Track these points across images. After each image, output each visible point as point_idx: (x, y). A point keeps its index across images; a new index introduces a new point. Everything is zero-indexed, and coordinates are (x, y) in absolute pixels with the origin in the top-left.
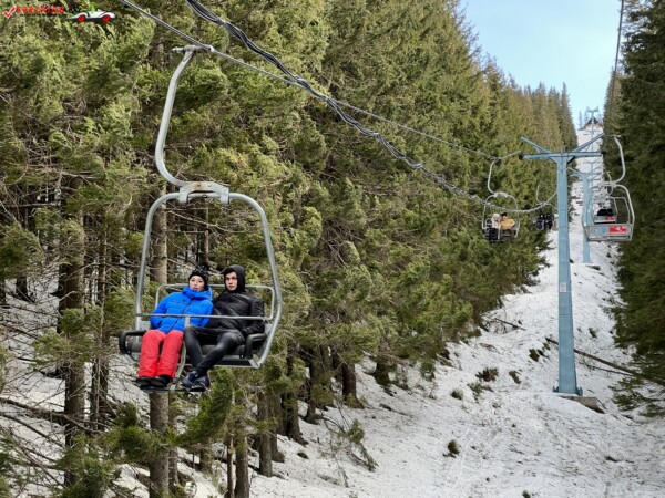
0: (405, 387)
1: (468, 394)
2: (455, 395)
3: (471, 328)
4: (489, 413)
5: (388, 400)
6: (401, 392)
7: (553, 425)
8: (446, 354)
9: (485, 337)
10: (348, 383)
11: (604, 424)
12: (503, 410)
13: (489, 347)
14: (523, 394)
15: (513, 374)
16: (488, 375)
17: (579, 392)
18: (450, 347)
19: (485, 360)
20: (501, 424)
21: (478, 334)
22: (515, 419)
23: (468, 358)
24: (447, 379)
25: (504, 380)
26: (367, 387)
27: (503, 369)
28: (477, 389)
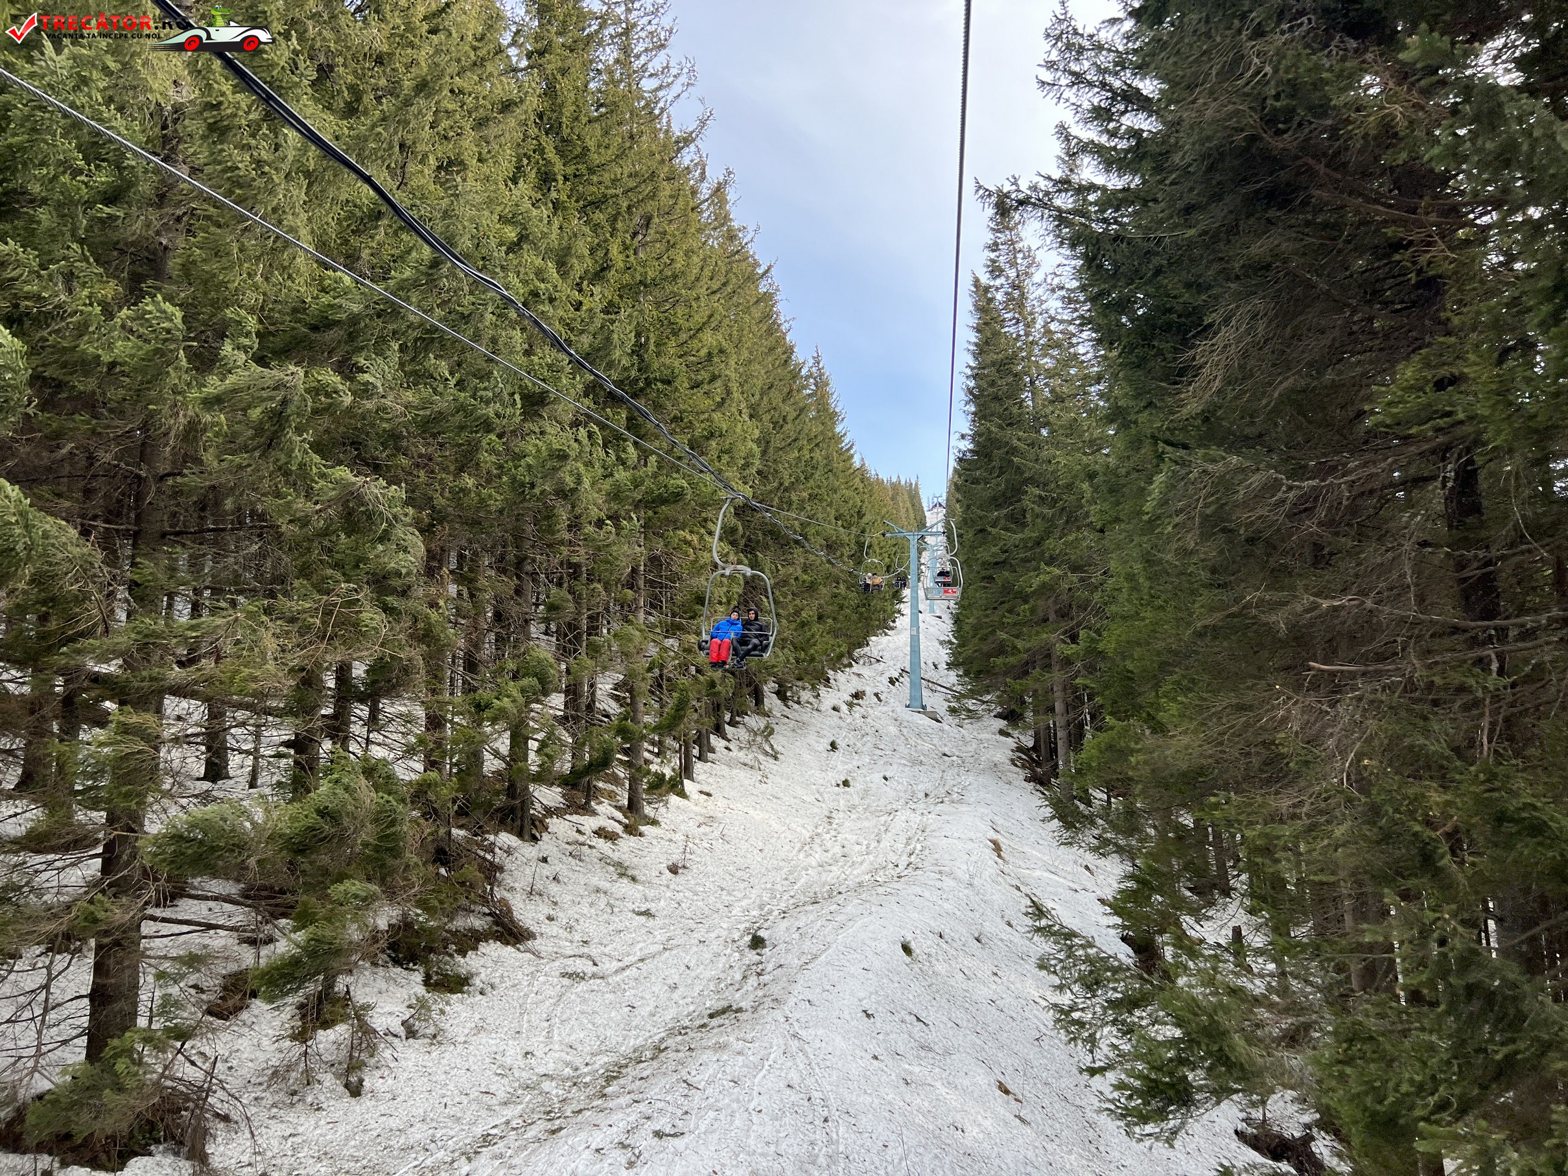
0: (799, 703)
1: (844, 708)
2: (834, 709)
3: (845, 661)
4: (860, 721)
5: (787, 711)
6: (796, 706)
7: (905, 731)
8: (828, 680)
9: (856, 668)
10: (758, 698)
11: (942, 730)
12: (869, 720)
13: (859, 675)
14: (884, 709)
15: (876, 695)
16: (858, 695)
17: (924, 707)
18: (831, 673)
19: (855, 685)
20: (868, 730)
21: (850, 665)
22: (878, 726)
23: (844, 682)
24: (829, 697)
25: (870, 699)
26: (771, 701)
27: (869, 691)
28: (850, 705)
